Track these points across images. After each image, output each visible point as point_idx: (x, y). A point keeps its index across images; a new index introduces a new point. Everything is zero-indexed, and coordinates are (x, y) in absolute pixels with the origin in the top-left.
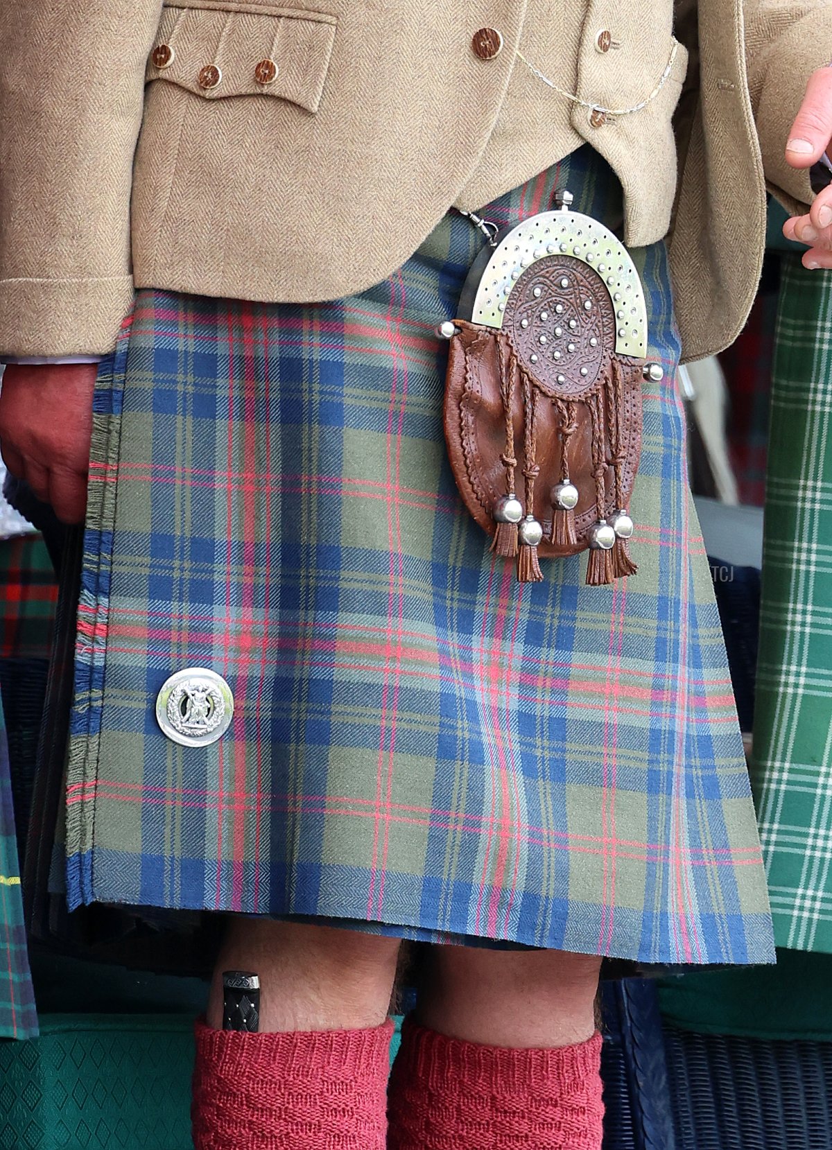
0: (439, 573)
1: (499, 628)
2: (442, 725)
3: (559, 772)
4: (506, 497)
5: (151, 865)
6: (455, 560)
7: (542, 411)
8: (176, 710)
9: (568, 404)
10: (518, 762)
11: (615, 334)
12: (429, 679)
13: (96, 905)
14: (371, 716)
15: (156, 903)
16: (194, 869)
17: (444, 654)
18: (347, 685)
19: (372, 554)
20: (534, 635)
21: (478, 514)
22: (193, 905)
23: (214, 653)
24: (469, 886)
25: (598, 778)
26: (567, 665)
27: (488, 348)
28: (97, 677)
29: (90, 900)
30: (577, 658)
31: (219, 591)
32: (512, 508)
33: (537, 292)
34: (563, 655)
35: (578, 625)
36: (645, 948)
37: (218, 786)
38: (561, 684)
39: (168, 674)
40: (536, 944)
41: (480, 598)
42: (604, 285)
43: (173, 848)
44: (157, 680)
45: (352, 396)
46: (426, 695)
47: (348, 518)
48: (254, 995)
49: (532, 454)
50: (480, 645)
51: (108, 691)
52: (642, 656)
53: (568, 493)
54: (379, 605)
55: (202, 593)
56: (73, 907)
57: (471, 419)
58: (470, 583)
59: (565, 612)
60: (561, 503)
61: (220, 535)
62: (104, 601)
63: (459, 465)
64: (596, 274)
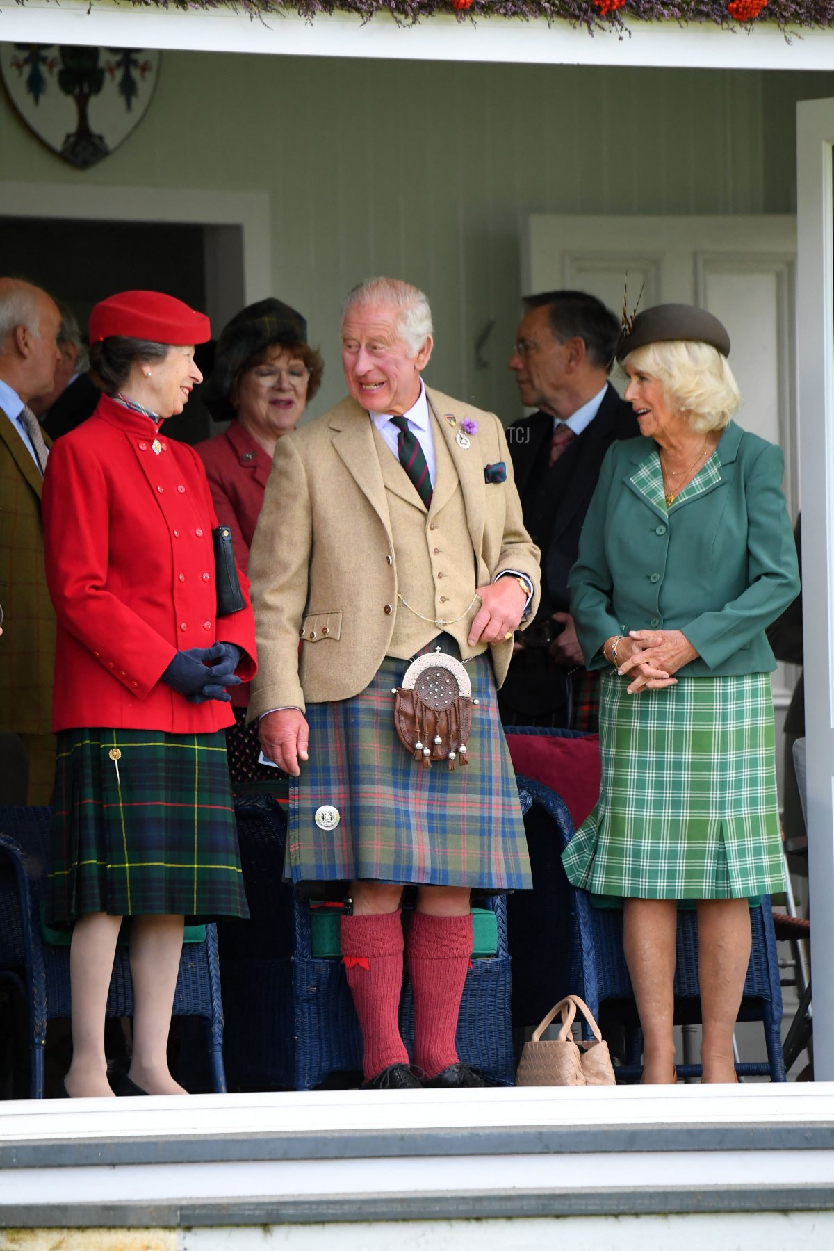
0: (395, 771)
1: (419, 787)
2: (396, 818)
3: (444, 831)
4: (417, 742)
5: (319, 867)
6: (401, 767)
7: (430, 716)
8: (321, 819)
9: (439, 712)
10: (427, 829)
11: (458, 690)
12: (391, 804)
13: (302, 880)
14: (377, 816)
15: (321, 879)
16: (332, 868)
17: (396, 796)
18: (370, 807)
19: (369, 766)
20: (432, 789)
21: (408, 747)
22: (333, 879)
23: (332, 801)
24: (411, 867)
25: (458, 832)
26: (446, 798)
27: (410, 696)
28: (296, 812)
29: (300, 880)
30: (449, 796)
31: (332, 782)
32: (419, 745)
33: (428, 678)
34: (443, 795)
35: (449, 785)
36: (481, 883)
37: (337, 842)
38: (443, 804)
39: (318, 808)
40: (438, 884)
41: (411, 778)
42: (453, 676)
43: (325, 862)
44: (315, 810)
45: (362, 718)
46: (389, 809)
47: (361, 756)
48: (351, 905)
49: (426, 728)
50: (411, 793)
51: (300, 815)
52: (475, 793)
53: (438, 740)
54: (372, 782)
55: (327, 783)
56: (295, 883)
57: (403, 718)
58: (407, 773)
59: (444, 781)
60: (436, 743)
61: (331, 765)
62: (297, 788)
63: (399, 732)
64: (450, 672)
